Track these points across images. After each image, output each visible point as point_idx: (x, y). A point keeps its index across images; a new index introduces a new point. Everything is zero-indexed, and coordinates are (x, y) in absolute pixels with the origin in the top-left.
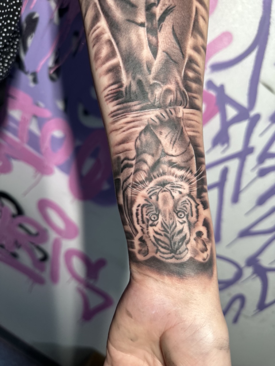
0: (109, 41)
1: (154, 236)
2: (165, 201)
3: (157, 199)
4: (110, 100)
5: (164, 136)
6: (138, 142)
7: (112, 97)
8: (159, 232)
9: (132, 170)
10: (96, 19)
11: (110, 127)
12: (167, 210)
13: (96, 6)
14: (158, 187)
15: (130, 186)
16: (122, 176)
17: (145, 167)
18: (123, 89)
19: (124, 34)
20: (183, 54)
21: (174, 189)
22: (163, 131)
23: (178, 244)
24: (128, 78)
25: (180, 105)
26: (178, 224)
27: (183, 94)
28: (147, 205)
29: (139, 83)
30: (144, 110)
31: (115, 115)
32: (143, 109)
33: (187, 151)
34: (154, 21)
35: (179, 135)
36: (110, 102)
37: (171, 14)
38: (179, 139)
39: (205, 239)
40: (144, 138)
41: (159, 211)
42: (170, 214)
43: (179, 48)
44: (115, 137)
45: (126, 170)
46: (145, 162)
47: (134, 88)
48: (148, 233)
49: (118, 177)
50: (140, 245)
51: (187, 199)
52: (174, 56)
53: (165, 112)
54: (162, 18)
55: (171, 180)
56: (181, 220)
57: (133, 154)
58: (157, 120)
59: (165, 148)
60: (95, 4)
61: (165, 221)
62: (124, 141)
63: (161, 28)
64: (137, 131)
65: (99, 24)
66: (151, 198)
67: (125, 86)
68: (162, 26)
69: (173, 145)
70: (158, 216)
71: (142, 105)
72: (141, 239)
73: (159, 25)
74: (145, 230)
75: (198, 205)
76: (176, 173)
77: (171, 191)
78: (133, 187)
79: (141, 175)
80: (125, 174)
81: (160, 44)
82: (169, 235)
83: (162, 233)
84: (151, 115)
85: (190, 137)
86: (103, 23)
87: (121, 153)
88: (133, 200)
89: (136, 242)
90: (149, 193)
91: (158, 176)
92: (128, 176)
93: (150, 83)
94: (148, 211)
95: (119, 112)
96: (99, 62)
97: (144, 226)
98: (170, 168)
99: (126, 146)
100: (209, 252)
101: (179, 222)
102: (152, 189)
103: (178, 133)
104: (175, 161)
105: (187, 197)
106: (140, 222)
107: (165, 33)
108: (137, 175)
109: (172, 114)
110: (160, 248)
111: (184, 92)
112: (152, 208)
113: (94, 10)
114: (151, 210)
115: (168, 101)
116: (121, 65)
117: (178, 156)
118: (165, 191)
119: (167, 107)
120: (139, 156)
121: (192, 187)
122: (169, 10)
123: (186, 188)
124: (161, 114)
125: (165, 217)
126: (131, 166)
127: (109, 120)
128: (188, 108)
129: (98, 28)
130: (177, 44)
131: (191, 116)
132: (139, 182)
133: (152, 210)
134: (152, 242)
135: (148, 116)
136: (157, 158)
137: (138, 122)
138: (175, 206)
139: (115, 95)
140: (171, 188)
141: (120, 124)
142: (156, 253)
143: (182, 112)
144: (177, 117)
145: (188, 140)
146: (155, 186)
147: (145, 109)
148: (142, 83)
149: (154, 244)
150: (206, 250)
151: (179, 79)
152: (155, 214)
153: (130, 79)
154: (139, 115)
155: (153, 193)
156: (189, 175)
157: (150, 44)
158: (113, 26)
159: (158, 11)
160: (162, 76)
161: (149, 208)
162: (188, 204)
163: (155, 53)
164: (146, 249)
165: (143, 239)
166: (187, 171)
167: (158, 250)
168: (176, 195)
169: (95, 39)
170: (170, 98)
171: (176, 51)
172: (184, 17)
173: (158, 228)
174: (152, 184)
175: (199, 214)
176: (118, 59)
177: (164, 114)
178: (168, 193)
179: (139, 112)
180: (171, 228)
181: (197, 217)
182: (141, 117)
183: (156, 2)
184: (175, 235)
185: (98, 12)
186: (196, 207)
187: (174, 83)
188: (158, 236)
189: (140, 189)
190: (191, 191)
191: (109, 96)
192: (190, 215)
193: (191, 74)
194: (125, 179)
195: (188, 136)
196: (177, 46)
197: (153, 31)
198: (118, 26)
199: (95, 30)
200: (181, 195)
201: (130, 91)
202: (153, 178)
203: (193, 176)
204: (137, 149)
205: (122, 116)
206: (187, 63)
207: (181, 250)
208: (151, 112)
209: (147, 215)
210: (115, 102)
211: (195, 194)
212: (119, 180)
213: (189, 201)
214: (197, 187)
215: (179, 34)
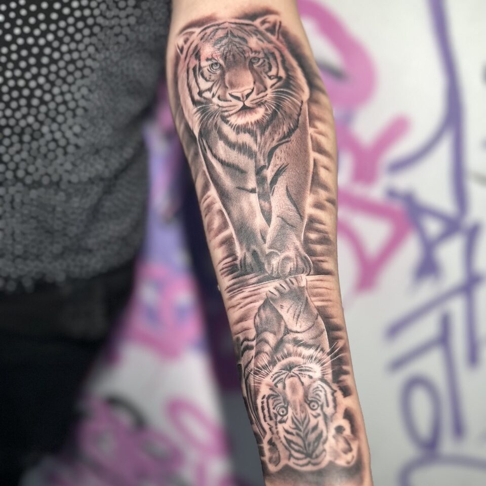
0: (221, 211)
1: (285, 437)
2: (294, 390)
3: (284, 387)
4: (226, 274)
5: (285, 309)
6: (258, 319)
7: (227, 271)
8: (291, 430)
9: (253, 352)
10: (206, 188)
11: (228, 304)
12: (298, 401)
13: (205, 175)
14: (284, 371)
15: (252, 373)
16: (242, 361)
17: (267, 348)
18: (238, 262)
19: (234, 203)
20: (301, 216)
21: (303, 372)
22: (284, 304)
23: (314, 445)
24: (242, 249)
25: (303, 273)
26: (312, 419)
27: (304, 260)
28: (274, 396)
29: (254, 254)
30: (261, 283)
31: (231, 289)
32: (259, 282)
33: (315, 325)
34: (266, 184)
35: (303, 307)
36: (225, 276)
37: (283, 174)
38: (304, 311)
39: (348, 436)
40: (263, 314)
41: (288, 403)
42: (301, 405)
43: (295, 210)
44: (234, 315)
45: (246, 353)
46: (267, 342)
47: (249, 260)
48: (278, 433)
49: (239, 363)
50: (270, 450)
51: (320, 385)
52: (290, 219)
53: (284, 283)
54: (274, 181)
55: (299, 362)
56: (314, 413)
57: (252, 334)
58: (276, 293)
59: (287, 324)
60: (204, 172)
61: (296, 415)
62: (242, 319)
63: (273, 191)
64: (255, 306)
65: (209, 193)
66: (277, 387)
67: (239, 259)
68: (274, 188)
69: (297, 319)
70: (287, 409)
71: (259, 277)
72: (271, 442)
73: (271, 188)
74: (274, 429)
75: (335, 391)
76: (303, 354)
77: (299, 375)
78: (255, 373)
79: (263, 358)
80: (246, 358)
81: (273, 209)
82: (302, 434)
83: (294, 432)
84: (270, 287)
85: (318, 308)
86: (213, 192)
87: (240, 333)
88: (257, 390)
89: (266, 446)
90: (273, 381)
91: (283, 359)
92: (249, 360)
93: (266, 252)
94: (275, 404)
95: (235, 286)
96: (212, 233)
97: (272, 423)
98: (295, 348)
99: (245, 324)
100: (354, 452)
101: (313, 415)
102: (276, 375)
103: (302, 305)
104: (301, 339)
105: (319, 382)
106: (267, 419)
107: (278, 195)
108: (258, 358)
109: (293, 283)
110: (293, 452)
111: (305, 257)
112: (279, 400)
113: (203, 178)
114: (278, 402)
115: (288, 270)
116: (234, 236)
117: (304, 332)
118: (292, 376)
119: (286, 277)
120: (260, 336)
121: (325, 369)
122: (282, 170)
123: (316, 371)
124: (281, 285)
125: (296, 410)
126: (251, 348)
127: (226, 296)
128: (312, 275)
129: (209, 197)
130: (292, 206)
131: (318, 283)
132: (261, 367)
133: (280, 401)
134: (283, 444)
135: (266, 289)
136: (280, 337)
137: (256, 296)
138: (306, 396)
139: (230, 268)
140: (299, 372)
141: (237, 300)
142: (289, 459)
143: (305, 280)
144: (299, 287)
145: (316, 312)
146: (280, 371)
147: (263, 282)
148: (257, 254)
149: (285, 447)
150: (350, 450)
151: (298, 244)
152: (283, 407)
153: (245, 251)
154: (256, 288)
155: (278, 379)
156: (319, 354)
157: (263, 211)
158: (223, 195)
159: (269, 173)
160: (278, 244)
161: (275, 399)
162: (321, 391)
163: (268, 221)
164: (277, 455)
165: (273, 441)
166: (317, 349)
167: (291, 456)
168: (306, 380)
169: (207, 209)
170: (290, 266)
171: (292, 213)
172: (299, 174)
173: (288, 425)
174: (276, 369)
175: (337, 404)
176: (231, 230)
177: (285, 286)
178: (296, 379)
179: (255, 285)
180: (303, 423)
181: (335, 407)
182: (259, 291)
183: (267, 164)
184: (309, 433)
185: (208, 180)
186: (333, 395)
187: (292, 249)
188: (289, 437)
189: (263, 375)
190: (324, 375)
191: (225, 270)
192: (325, 405)
193: (313, 236)
194: (246, 364)
195: (315, 307)
196: (293, 208)
197: (264, 196)
198: (228, 195)
199: (206, 199)
200: (311, 380)
201: (245, 264)
202: (277, 361)
203: (325, 356)
204: (256, 327)
205: (238, 291)
206: (307, 225)
207: (317, 452)
208: (269, 284)
209: (274, 409)
210: (231, 276)
211: (329, 377)
212: (240, 365)
213: (323, 387)
214: (332, 368)
215: (295, 194)
